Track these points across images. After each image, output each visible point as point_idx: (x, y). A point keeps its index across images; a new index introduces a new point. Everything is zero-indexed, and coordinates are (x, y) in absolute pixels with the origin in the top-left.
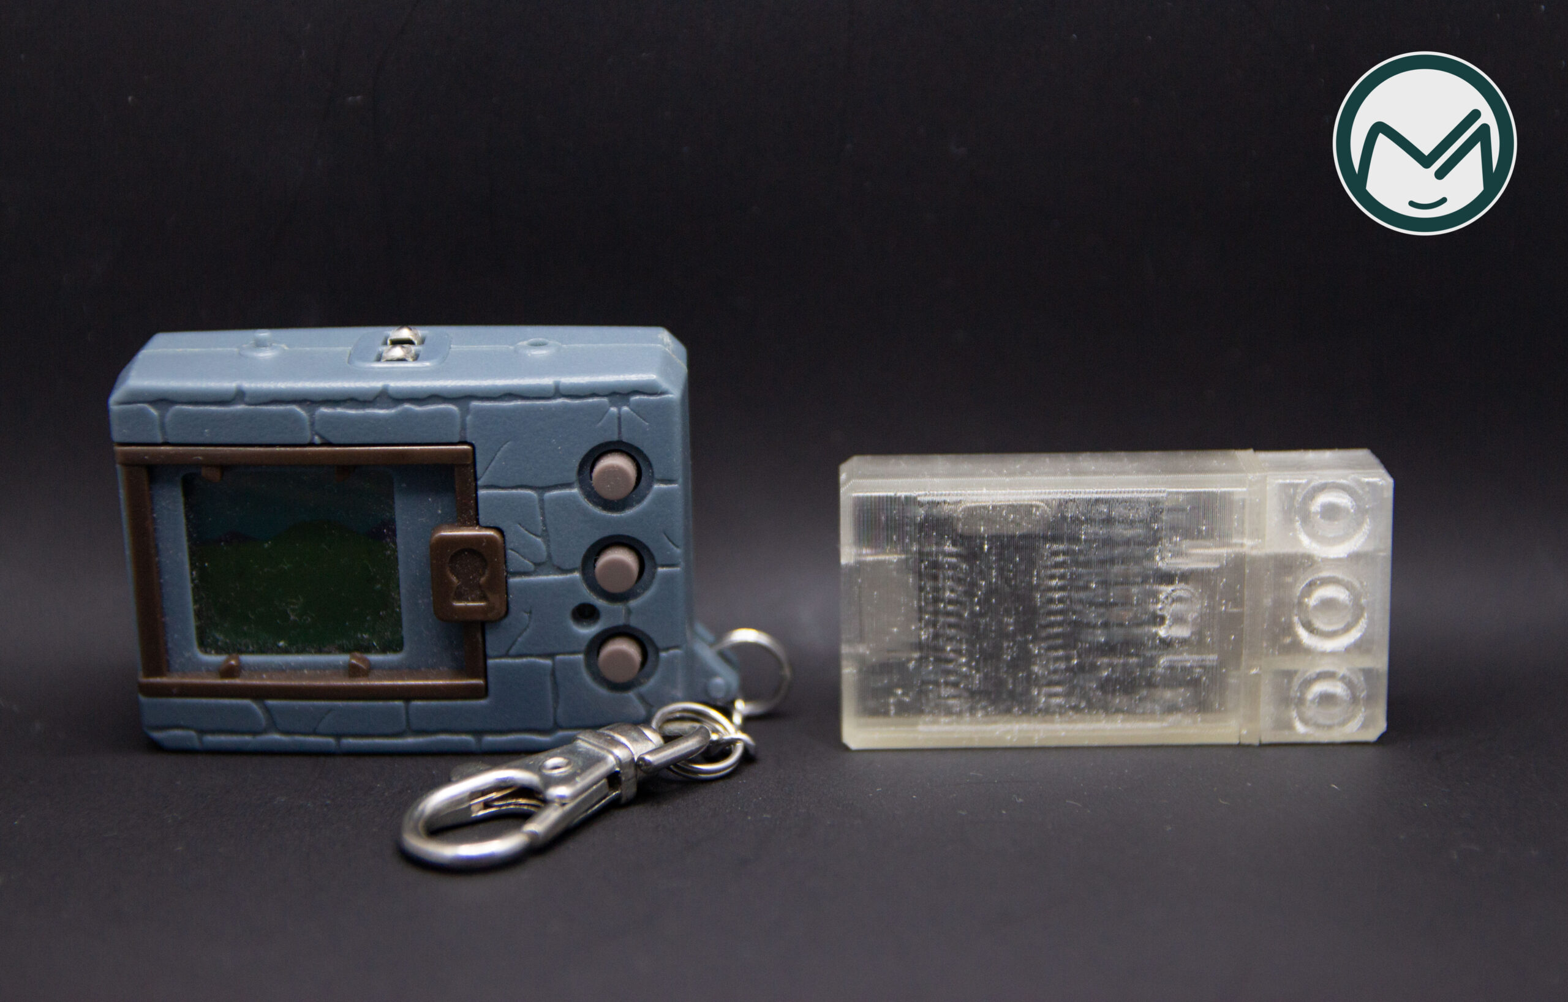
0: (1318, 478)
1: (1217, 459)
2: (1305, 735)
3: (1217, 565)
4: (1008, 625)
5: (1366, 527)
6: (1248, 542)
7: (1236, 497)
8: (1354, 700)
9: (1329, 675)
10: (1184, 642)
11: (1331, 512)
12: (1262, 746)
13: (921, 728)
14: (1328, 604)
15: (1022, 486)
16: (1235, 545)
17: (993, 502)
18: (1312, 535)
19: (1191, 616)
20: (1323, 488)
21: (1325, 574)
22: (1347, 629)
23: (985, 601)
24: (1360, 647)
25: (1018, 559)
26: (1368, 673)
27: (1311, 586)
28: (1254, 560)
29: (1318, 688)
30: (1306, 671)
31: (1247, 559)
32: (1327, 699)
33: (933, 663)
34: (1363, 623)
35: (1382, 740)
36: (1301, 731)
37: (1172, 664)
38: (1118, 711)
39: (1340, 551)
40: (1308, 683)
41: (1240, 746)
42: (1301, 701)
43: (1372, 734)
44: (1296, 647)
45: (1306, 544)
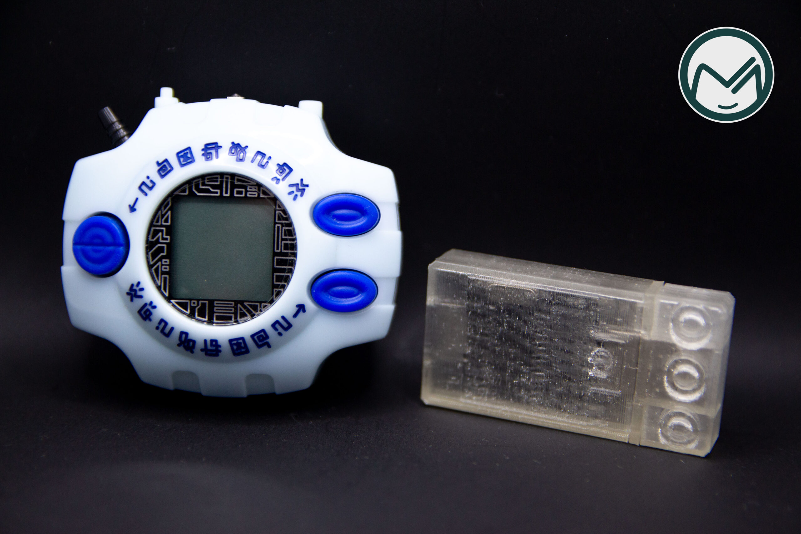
0: (685, 303)
1: (639, 283)
2: (665, 445)
3: (623, 342)
4: (510, 353)
5: (710, 336)
6: (643, 332)
7: (638, 306)
8: (695, 431)
9: (681, 415)
10: (603, 381)
11: (692, 324)
12: (640, 446)
13: (462, 400)
14: (685, 376)
15: (524, 279)
16: (635, 332)
17: (507, 285)
18: (678, 334)
19: (608, 367)
20: (687, 309)
21: (683, 358)
22: (694, 391)
23: (500, 339)
24: (699, 402)
25: (518, 319)
26: (703, 418)
27: (677, 363)
28: (645, 342)
29: (675, 421)
30: (669, 410)
31: (641, 341)
32: (680, 428)
33: (470, 367)
34: (703, 389)
35: (708, 456)
36: (663, 442)
37: (596, 391)
38: (565, 411)
39: (694, 346)
40: (669, 417)
41: (628, 444)
42: (664, 426)
43: (702, 453)
44: (664, 395)
45: (675, 339)
